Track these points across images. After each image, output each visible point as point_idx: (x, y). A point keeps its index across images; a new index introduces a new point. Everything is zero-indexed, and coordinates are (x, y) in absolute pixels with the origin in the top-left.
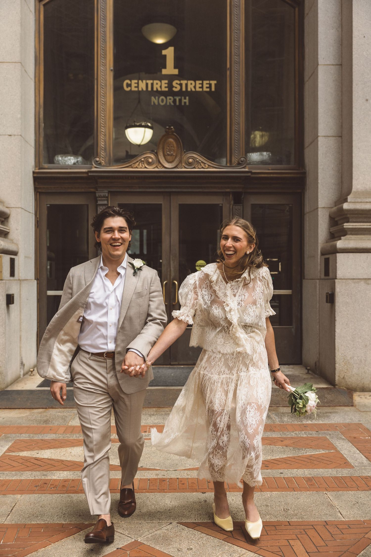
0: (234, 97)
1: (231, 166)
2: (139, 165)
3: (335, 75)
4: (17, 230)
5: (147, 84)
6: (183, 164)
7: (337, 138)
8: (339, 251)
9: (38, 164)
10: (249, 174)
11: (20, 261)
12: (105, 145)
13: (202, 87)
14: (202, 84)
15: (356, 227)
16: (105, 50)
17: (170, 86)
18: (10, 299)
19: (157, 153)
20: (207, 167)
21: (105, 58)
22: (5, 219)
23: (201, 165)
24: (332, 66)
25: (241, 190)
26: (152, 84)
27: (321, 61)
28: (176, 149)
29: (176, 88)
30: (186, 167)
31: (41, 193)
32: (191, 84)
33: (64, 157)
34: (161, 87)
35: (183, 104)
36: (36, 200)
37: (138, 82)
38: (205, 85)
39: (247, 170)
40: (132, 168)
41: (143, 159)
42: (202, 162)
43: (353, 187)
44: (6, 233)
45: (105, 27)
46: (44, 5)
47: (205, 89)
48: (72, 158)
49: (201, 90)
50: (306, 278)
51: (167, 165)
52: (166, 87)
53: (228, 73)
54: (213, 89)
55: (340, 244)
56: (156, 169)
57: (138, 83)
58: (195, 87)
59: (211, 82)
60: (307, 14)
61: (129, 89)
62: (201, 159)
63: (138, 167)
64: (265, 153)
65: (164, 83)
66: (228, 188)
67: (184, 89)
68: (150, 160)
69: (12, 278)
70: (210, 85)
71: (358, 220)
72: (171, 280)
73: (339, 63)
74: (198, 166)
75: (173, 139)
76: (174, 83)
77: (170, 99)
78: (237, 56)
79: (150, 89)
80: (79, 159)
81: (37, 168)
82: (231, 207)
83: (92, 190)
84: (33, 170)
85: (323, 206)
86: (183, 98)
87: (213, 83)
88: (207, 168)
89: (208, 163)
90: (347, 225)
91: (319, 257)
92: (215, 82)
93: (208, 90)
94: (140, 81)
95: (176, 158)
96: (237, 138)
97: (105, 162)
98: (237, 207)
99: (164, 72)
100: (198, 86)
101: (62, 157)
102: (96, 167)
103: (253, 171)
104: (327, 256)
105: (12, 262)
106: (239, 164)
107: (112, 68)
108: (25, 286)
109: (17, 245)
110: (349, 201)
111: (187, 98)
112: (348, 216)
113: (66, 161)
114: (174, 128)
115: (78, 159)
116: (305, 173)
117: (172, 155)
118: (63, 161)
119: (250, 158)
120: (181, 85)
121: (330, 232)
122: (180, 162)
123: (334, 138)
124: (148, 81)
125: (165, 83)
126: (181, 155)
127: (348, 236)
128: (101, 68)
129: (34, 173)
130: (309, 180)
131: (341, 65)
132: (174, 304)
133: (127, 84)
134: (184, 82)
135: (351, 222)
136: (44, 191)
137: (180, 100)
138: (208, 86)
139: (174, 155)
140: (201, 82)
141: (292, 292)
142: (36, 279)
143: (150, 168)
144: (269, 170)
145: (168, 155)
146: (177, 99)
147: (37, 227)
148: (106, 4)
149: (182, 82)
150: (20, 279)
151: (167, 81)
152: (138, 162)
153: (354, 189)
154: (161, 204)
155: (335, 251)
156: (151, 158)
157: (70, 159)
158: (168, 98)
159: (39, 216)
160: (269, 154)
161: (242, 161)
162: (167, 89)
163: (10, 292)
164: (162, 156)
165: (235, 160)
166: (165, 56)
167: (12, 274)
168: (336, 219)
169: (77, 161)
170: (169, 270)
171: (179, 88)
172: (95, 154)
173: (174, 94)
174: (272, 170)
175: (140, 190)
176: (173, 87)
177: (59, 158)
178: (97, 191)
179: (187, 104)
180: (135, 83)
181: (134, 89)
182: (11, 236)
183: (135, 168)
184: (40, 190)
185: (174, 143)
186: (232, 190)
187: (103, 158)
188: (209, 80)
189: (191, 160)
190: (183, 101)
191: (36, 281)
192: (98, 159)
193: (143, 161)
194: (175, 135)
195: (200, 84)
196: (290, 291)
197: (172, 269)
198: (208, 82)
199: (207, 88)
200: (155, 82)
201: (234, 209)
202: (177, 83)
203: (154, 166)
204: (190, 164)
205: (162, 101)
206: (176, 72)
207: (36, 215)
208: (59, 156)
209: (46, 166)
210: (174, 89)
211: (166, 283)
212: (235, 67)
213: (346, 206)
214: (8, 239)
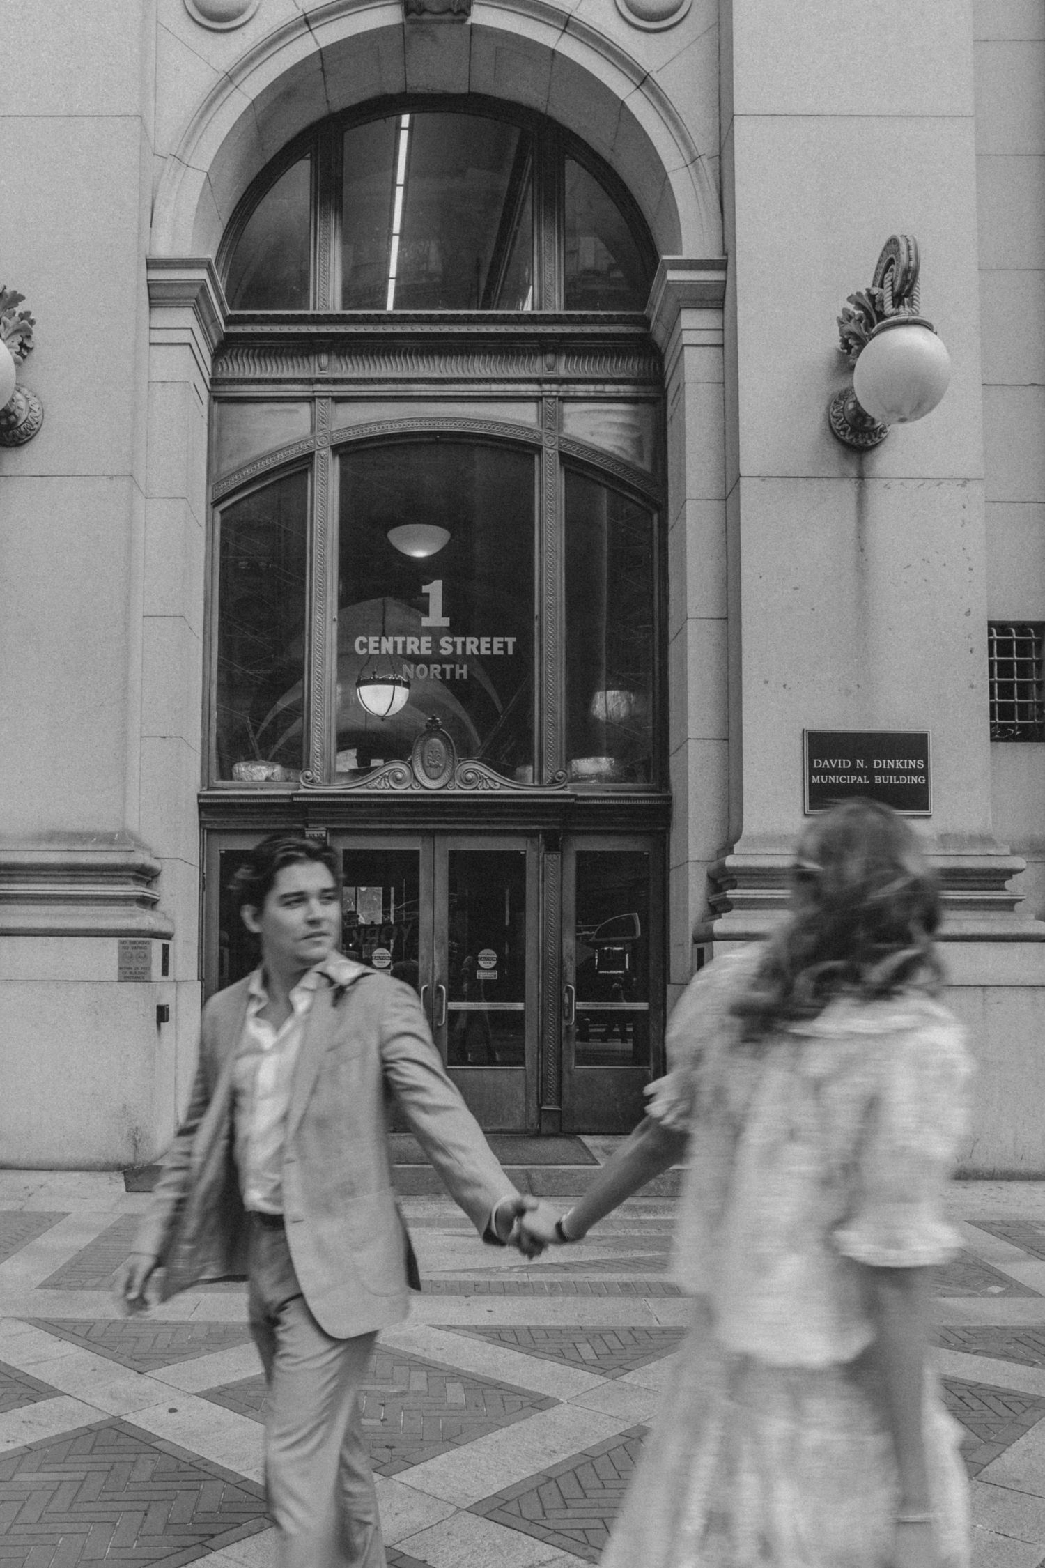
0: (547, 666)
1: (541, 786)
2: (380, 783)
3: (716, 636)
4: (172, 895)
5: (395, 643)
6: (457, 782)
7: (721, 741)
8: (716, 936)
9: (206, 782)
10: (572, 800)
11: (176, 947)
12: (323, 747)
13: (491, 649)
14: (491, 643)
15: (749, 896)
16: (323, 586)
17: (436, 645)
18: (162, 1014)
19: (410, 763)
20: (498, 787)
21: (324, 600)
22: (153, 877)
23: (487, 783)
24: (711, 621)
25: (557, 827)
26: (405, 643)
27: (692, 612)
28: (444, 756)
29: (446, 649)
30: (462, 786)
31: (210, 831)
32: (472, 643)
33: (249, 767)
34: (419, 648)
35: (457, 677)
36: (202, 842)
37: (380, 639)
38: (496, 646)
39: (568, 792)
40: (368, 788)
41: (387, 774)
42: (490, 778)
43: (744, 828)
44: (153, 901)
45: (324, 548)
46: (222, 512)
47: (496, 652)
48: (264, 768)
49: (489, 652)
50: (672, 981)
51: (428, 783)
52: (427, 648)
53: (536, 624)
54: (510, 652)
55: (719, 926)
56: (410, 791)
57: (380, 642)
58: (478, 648)
59: (507, 639)
60: (672, 527)
61: (365, 651)
62: (487, 773)
63: (378, 786)
64: (603, 760)
65: (426, 640)
66: (536, 823)
67: (459, 651)
68: (400, 775)
69: (164, 978)
70: (505, 644)
71: (752, 885)
72: (435, 983)
73: (724, 616)
74: (482, 785)
75: (441, 739)
76: (443, 642)
77: (435, 669)
78: (551, 596)
79: (400, 651)
80: (275, 771)
81: (204, 789)
82: (540, 857)
83: (299, 826)
84: (198, 791)
85: (697, 858)
86: (458, 666)
87: (511, 641)
88: (498, 789)
89: (500, 779)
90: (731, 894)
91: (690, 946)
92: (514, 639)
93: (502, 652)
94: (384, 639)
95: (444, 770)
96: (551, 735)
97: (322, 778)
98: (550, 857)
99: (426, 622)
100: (484, 646)
101: (246, 766)
102: (305, 787)
103: (579, 794)
104: (700, 946)
105: (166, 949)
106: (554, 782)
107: (335, 617)
108: (184, 989)
109: (172, 922)
110: (735, 852)
111: (465, 666)
112: (735, 877)
113: (253, 773)
114: (441, 720)
115: (274, 769)
116: (670, 798)
117: (436, 767)
118: (247, 773)
119: (577, 768)
120: (454, 644)
121: (710, 904)
122: (452, 778)
123: (716, 742)
124: (397, 639)
125: (427, 642)
126: (454, 767)
127: (734, 912)
128: (316, 617)
129: (199, 796)
130: (676, 812)
131: (727, 618)
132: (439, 1025)
133: (361, 642)
134: (459, 640)
135: (740, 888)
136: (215, 827)
137: (453, 671)
138: (501, 646)
139: (440, 767)
140: (489, 639)
141: (650, 1006)
142: (201, 979)
143: (400, 789)
144: (608, 791)
145: (431, 766)
146: (448, 667)
147: (204, 889)
148: (327, 509)
149: (456, 639)
150: (177, 979)
151: (429, 639)
152: (378, 777)
153: (745, 832)
154: (417, 852)
155: (710, 937)
156: (400, 771)
157: (260, 771)
158: (432, 666)
159: (207, 870)
160: (610, 761)
161: (559, 778)
162: (429, 652)
163: (163, 1003)
164: (421, 769)
165: (548, 775)
166: (427, 595)
167: (165, 972)
168: (719, 881)
169: (273, 774)
170: (431, 965)
171: (450, 649)
172: (304, 764)
173: (442, 660)
174: (613, 791)
175: (383, 826)
176: (441, 648)
177: (241, 769)
178: (307, 827)
179: (465, 677)
180: (375, 642)
181: (372, 651)
182: (161, 907)
183: (373, 788)
184: (208, 826)
185: (442, 746)
186: (541, 827)
187: (318, 770)
188: (503, 636)
189: (470, 776)
190: (458, 672)
191: (200, 982)
192: (309, 773)
193: (388, 777)
194: (443, 733)
195: (487, 642)
196: (646, 1004)
197: (436, 964)
198: (501, 639)
199: (499, 649)
200: (410, 639)
201: (545, 859)
202: (447, 642)
203: (407, 785)
204: (468, 782)
205: (422, 671)
206: (446, 622)
207: (201, 868)
208: (242, 764)
209: (220, 783)
210: (443, 652)
211: (426, 989)
212: (548, 616)
213: (730, 861)
214: (157, 911)
